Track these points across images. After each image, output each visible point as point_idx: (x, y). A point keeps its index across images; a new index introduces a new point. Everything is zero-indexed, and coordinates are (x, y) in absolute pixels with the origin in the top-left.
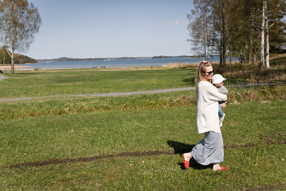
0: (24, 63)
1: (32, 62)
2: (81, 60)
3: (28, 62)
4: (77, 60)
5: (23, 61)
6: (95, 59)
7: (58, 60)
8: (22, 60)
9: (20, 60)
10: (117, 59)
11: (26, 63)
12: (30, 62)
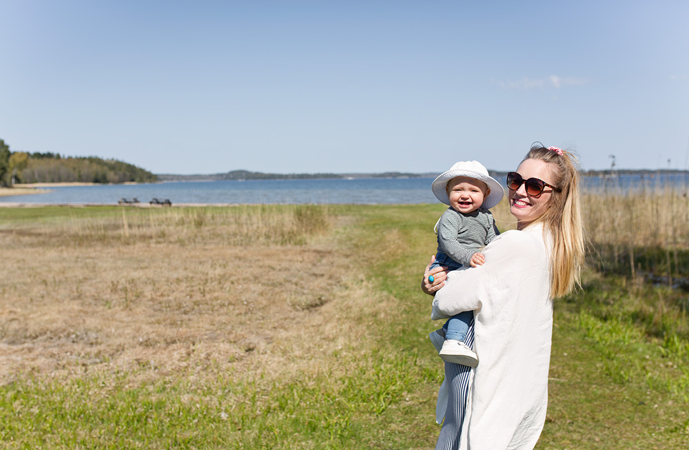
0: (121, 181)
1: (141, 180)
2: (280, 176)
3: (132, 180)
4: (272, 177)
5: (117, 178)
6: (316, 176)
7: (224, 176)
8: (116, 174)
9: (111, 175)
10: (375, 176)
11: (127, 181)
12: (138, 179)
